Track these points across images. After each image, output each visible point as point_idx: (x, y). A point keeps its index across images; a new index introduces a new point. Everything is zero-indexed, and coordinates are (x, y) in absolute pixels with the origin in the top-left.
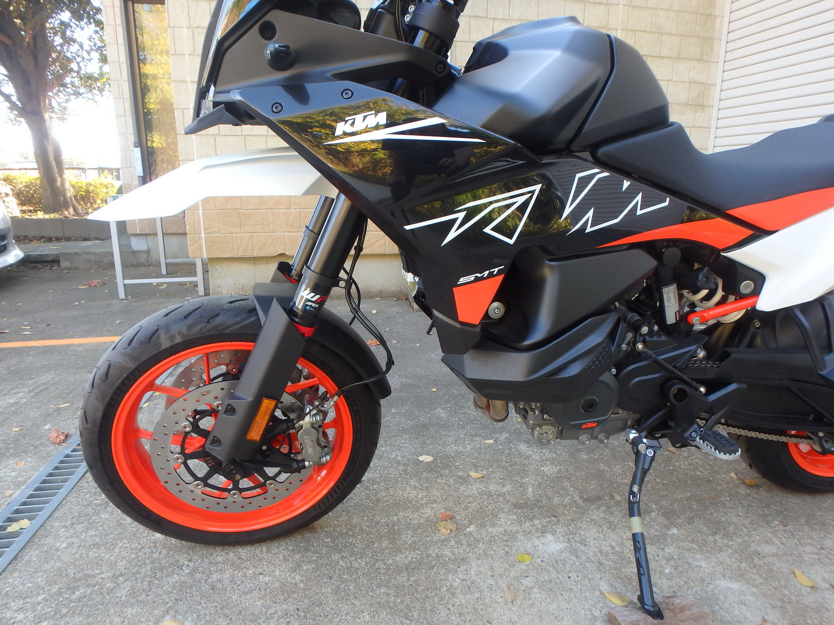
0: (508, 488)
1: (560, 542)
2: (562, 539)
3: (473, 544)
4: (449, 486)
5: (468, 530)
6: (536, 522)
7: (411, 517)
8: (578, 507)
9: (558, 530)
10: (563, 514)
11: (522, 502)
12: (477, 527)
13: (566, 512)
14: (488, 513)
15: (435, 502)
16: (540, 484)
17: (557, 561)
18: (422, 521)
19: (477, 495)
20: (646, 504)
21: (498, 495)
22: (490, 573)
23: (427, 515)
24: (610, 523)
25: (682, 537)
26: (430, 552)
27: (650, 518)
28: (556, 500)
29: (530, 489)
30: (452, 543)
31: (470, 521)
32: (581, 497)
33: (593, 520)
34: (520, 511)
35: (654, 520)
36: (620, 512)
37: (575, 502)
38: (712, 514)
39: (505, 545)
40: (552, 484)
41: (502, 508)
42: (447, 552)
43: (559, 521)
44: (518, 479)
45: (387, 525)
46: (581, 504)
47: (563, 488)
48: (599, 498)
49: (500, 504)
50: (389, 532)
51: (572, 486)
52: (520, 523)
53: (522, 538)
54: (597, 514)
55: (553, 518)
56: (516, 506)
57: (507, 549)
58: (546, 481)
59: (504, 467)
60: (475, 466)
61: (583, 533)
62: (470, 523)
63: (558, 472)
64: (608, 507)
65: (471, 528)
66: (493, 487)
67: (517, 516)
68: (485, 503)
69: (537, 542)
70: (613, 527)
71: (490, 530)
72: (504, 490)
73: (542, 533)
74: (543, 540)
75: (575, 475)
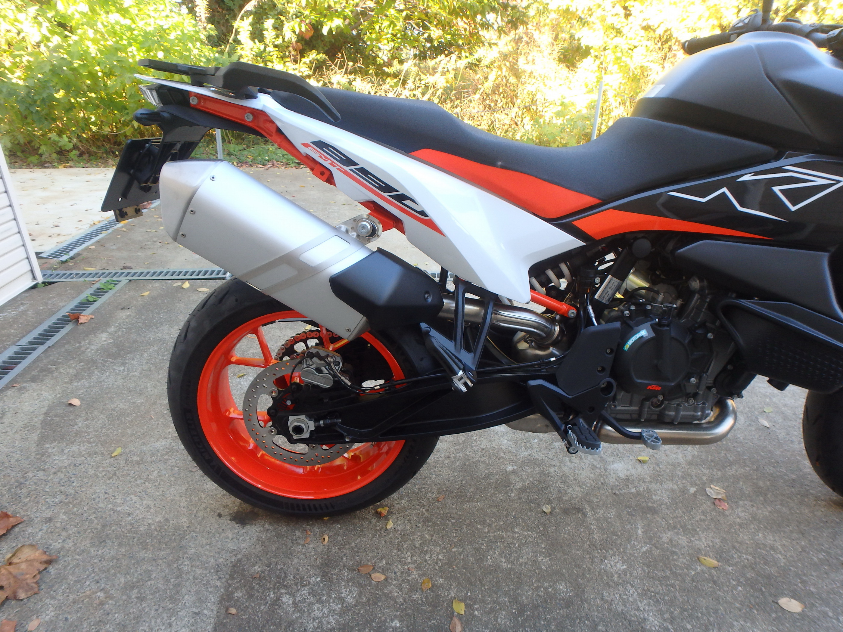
0: (666, 537)
1: (613, 469)
2: (612, 472)
3: (686, 476)
4: (734, 547)
5: (695, 489)
6: (633, 490)
7: (755, 509)
8: (590, 502)
9: (614, 480)
10: (607, 497)
11: (648, 516)
12: (688, 490)
13: (603, 497)
14: (681, 505)
15: (741, 525)
16: (629, 540)
17: (618, 455)
18: (741, 503)
19: (698, 530)
20: (520, 498)
21: (675, 527)
22: (668, 453)
23: (740, 509)
24: (564, 482)
25: (506, 463)
26: (719, 473)
27: (525, 482)
28: (612, 513)
29: (640, 532)
30: (704, 478)
31: (696, 497)
32: (585, 515)
33: (580, 486)
34: (650, 504)
35: (522, 480)
36: (550, 492)
37: (593, 509)
38: (462, 481)
39: (660, 472)
40: (614, 537)
41: (668, 509)
42: (706, 471)
43: (612, 489)
44: (656, 552)
45: (771, 502)
46: (587, 506)
47: (601, 529)
48: (566, 511)
49: (671, 515)
50: (766, 494)
51: (591, 533)
52: (648, 491)
53: (646, 476)
54: (575, 492)
55: (617, 492)
56: (654, 511)
57: (658, 468)
58: (621, 544)
59: (675, 574)
60: (715, 582)
61: (592, 475)
62: (694, 494)
63: (605, 558)
64: (560, 499)
65: (693, 490)
66: (683, 540)
67: (652, 499)
68: (686, 518)
69: (633, 472)
70: (563, 478)
71: (675, 487)
72: (669, 534)
73: (628, 479)
74: (628, 473)
75: (583, 551)
